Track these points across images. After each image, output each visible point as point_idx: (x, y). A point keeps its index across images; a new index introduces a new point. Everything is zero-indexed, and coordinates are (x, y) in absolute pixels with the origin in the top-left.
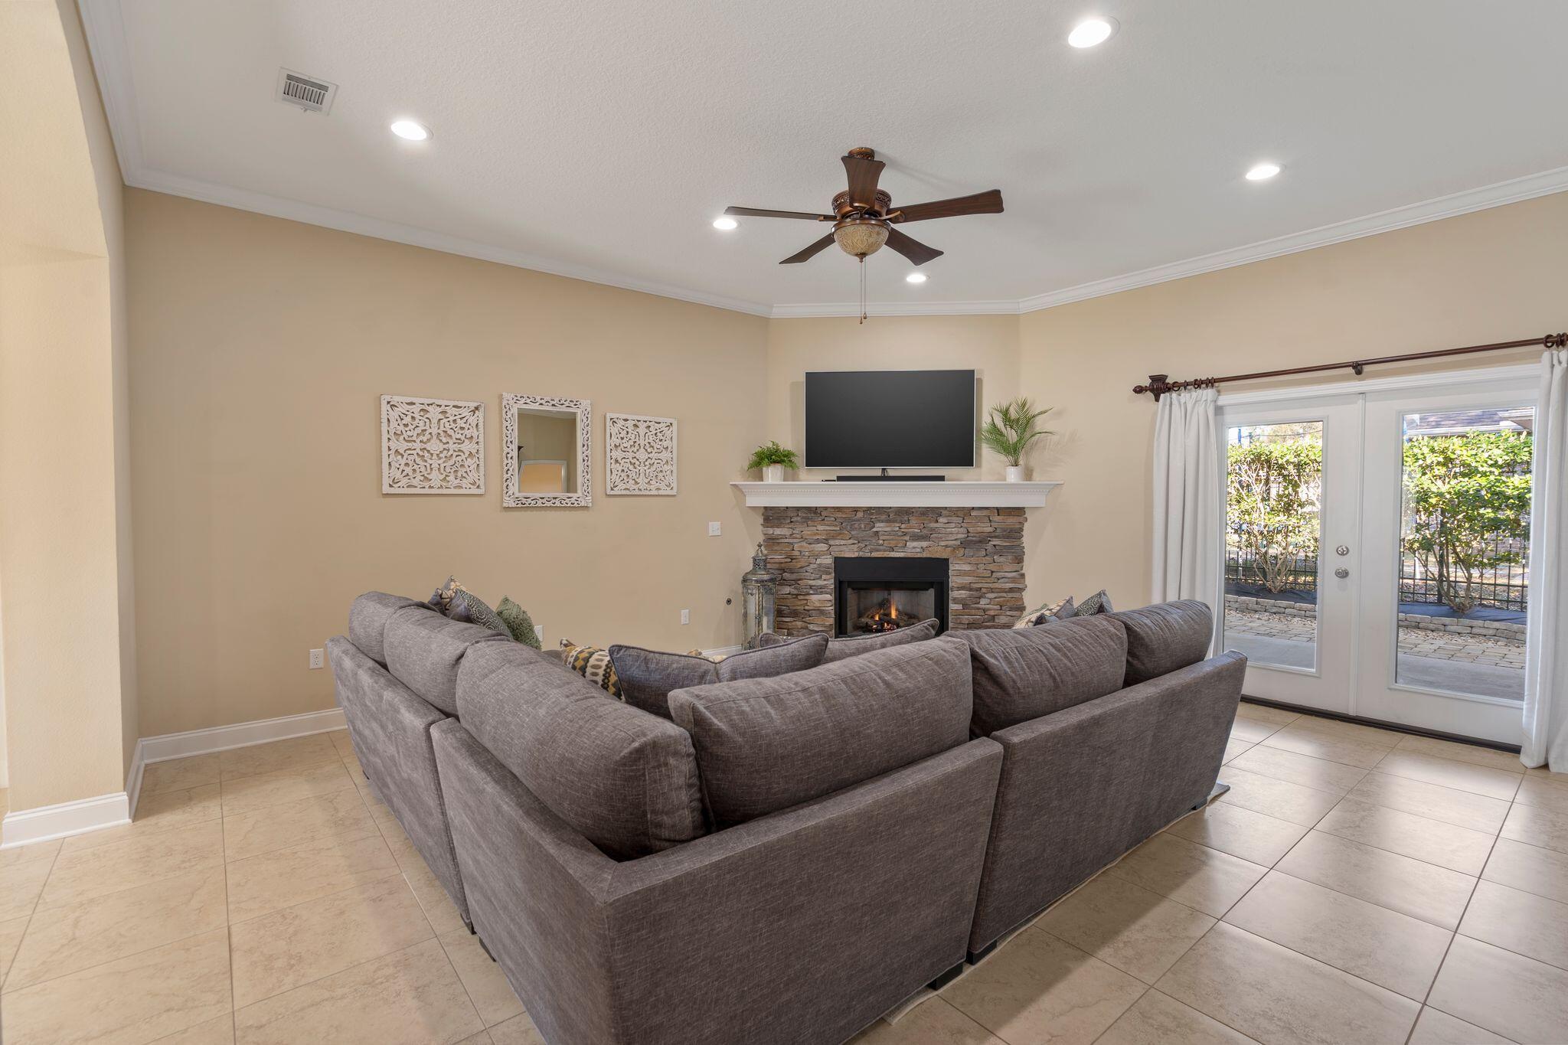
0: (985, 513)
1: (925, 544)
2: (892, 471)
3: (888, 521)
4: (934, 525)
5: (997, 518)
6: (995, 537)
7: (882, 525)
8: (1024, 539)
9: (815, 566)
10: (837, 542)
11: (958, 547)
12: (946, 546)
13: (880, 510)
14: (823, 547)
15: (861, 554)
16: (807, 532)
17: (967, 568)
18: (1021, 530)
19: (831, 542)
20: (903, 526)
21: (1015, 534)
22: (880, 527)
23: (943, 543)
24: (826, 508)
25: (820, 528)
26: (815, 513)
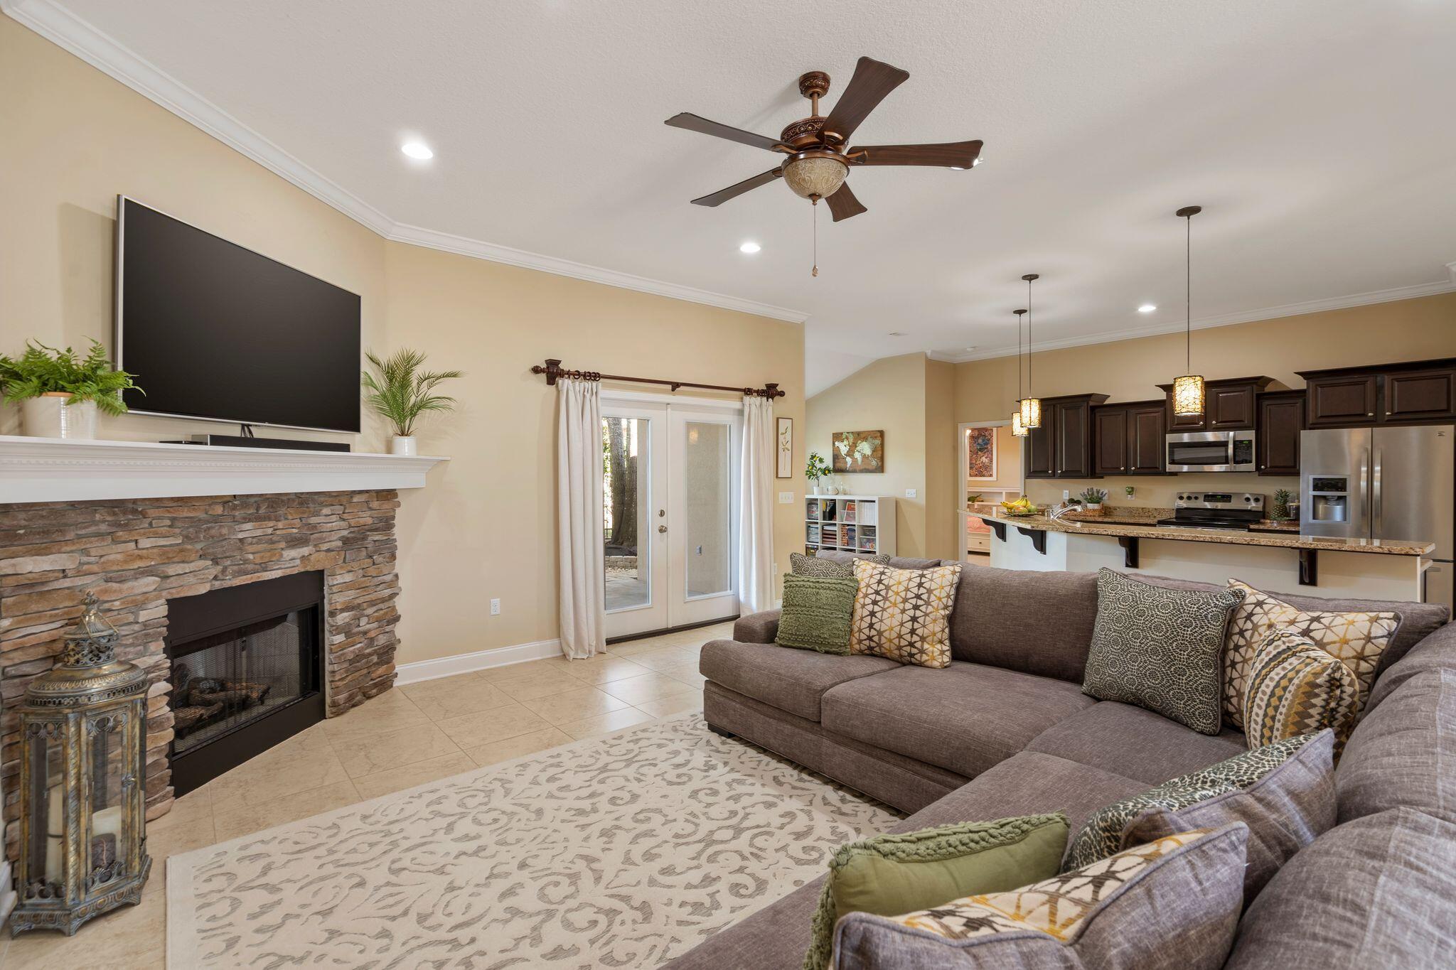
0: (362, 498)
1: (305, 551)
2: (262, 431)
3: (258, 519)
4: (314, 520)
5: (375, 504)
6: (376, 530)
7: (248, 526)
8: (395, 530)
9: (136, 627)
10: (179, 568)
11: (339, 550)
12: (328, 550)
13: (244, 500)
14: (149, 583)
15: (218, 585)
16: (115, 554)
17: (348, 578)
18: (393, 518)
19: (171, 570)
20: (280, 525)
21: (386, 524)
22: (248, 530)
23: (325, 547)
24: (157, 502)
25: (145, 543)
26: (134, 511)
